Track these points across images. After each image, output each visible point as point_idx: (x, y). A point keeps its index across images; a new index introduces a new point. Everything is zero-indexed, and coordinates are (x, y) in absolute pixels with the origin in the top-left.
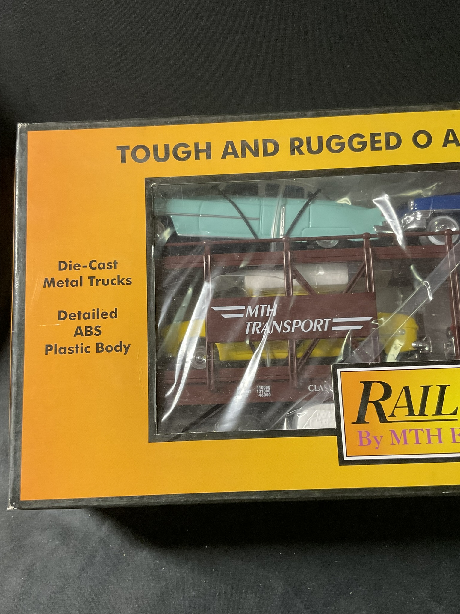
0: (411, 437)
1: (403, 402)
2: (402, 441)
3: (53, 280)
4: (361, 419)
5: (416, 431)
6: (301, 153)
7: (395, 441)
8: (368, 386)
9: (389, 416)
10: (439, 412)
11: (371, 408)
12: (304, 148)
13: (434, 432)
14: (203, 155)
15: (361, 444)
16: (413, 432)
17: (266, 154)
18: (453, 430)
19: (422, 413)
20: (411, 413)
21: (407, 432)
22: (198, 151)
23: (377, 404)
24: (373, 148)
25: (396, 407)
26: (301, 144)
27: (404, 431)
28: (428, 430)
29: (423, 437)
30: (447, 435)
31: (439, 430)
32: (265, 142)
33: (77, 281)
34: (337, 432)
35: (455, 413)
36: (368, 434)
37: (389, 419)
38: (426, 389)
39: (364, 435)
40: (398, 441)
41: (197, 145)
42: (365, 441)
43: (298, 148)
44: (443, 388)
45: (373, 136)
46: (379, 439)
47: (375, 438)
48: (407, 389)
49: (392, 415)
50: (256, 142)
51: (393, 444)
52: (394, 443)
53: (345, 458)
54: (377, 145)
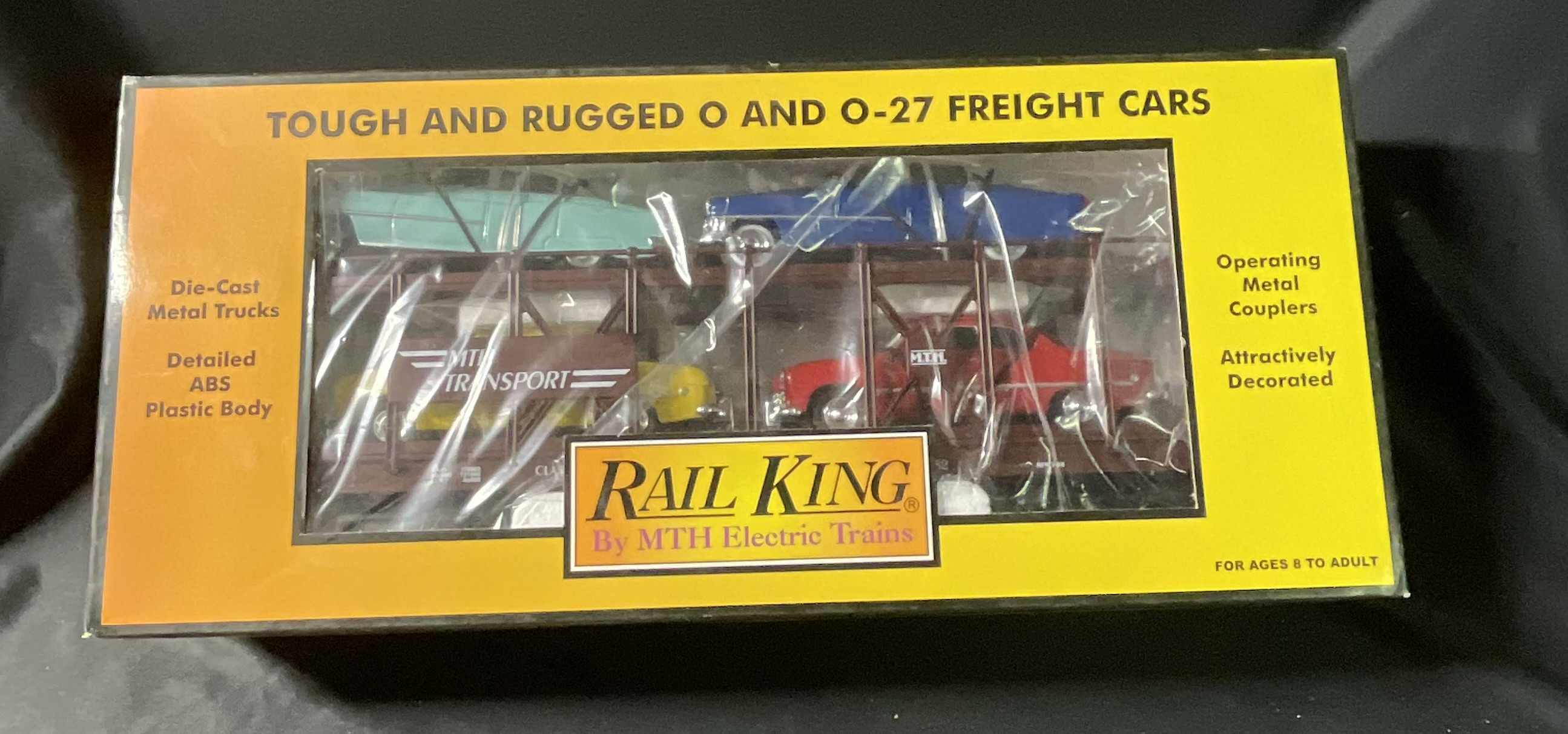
0: (668, 539)
1: (661, 490)
2: (654, 544)
3: (162, 308)
4: (599, 515)
5: (676, 531)
6: (538, 128)
7: (645, 545)
8: (613, 468)
9: (640, 510)
10: (709, 504)
11: (615, 499)
12: (543, 122)
13: (700, 532)
14: (394, 129)
15: (597, 548)
16: (671, 533)
17: (487, 128)
18: (727, 530)
19: (686, 505)
20: (671, 506)
21: (663, 532)
22: (387, 122)
23: (624, 493)
24: (643, 125)
25: (650, 497)
26: (539, 115)
27: (659, 531)
28: (693, 530)
29: (684, 538)
30: (717, 536)
31: (707, 530)
32: (486, 112)
33: (197, 311)
34: (564, 533)
35: (732, 505)
36: (608, 535)
37: (638, 514)
38: (694, 472)
39: (602, 536)
40: (649, 544)
41: (385, 114)
42: (603, 546)
43: (534, 121)
44: (718, 471)
45: (642, 107)
46: (622, 542)
47: (618, 540)
48: (667, 472)
49: (644, 509)
50: (473, 112)
51: (641, 549)
52: (643, 547)
53: (573, 569)
54: (648, 121)
